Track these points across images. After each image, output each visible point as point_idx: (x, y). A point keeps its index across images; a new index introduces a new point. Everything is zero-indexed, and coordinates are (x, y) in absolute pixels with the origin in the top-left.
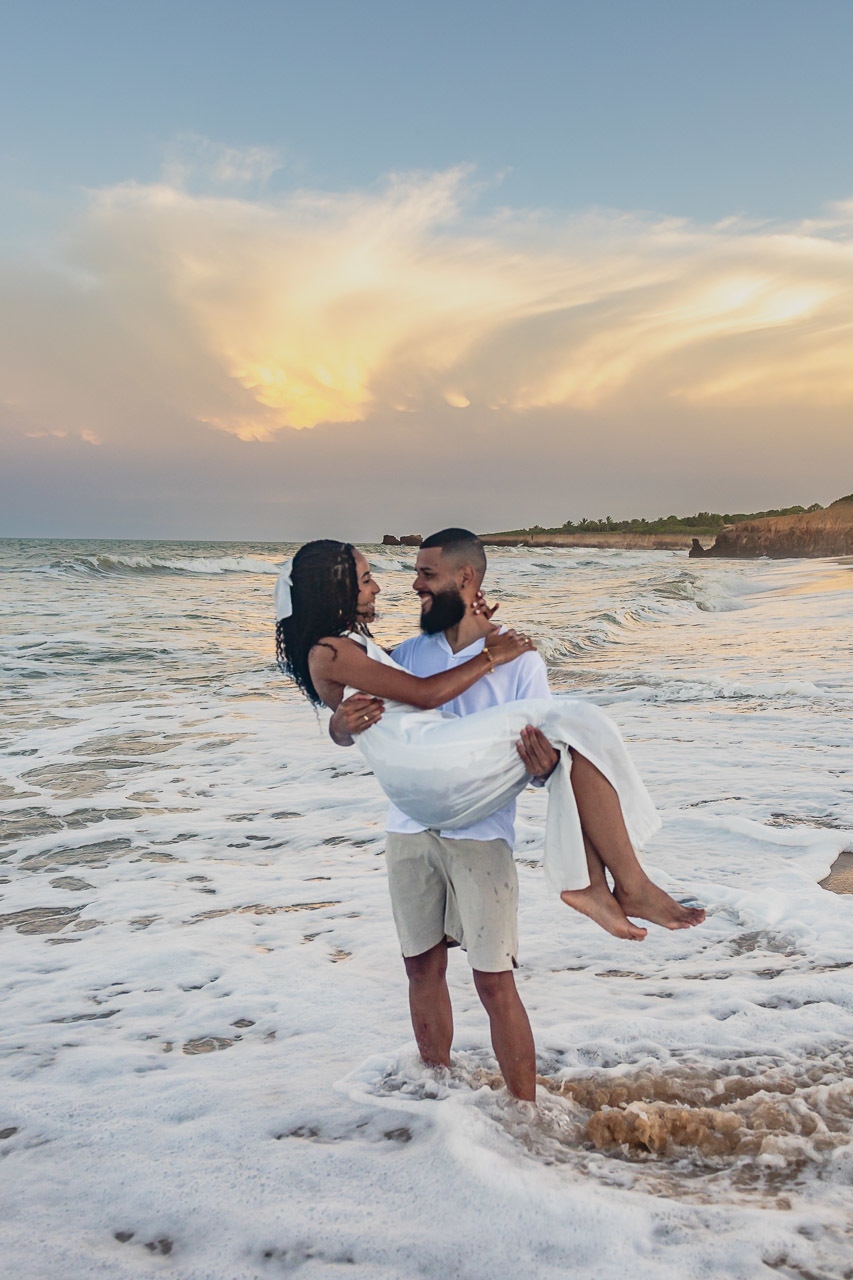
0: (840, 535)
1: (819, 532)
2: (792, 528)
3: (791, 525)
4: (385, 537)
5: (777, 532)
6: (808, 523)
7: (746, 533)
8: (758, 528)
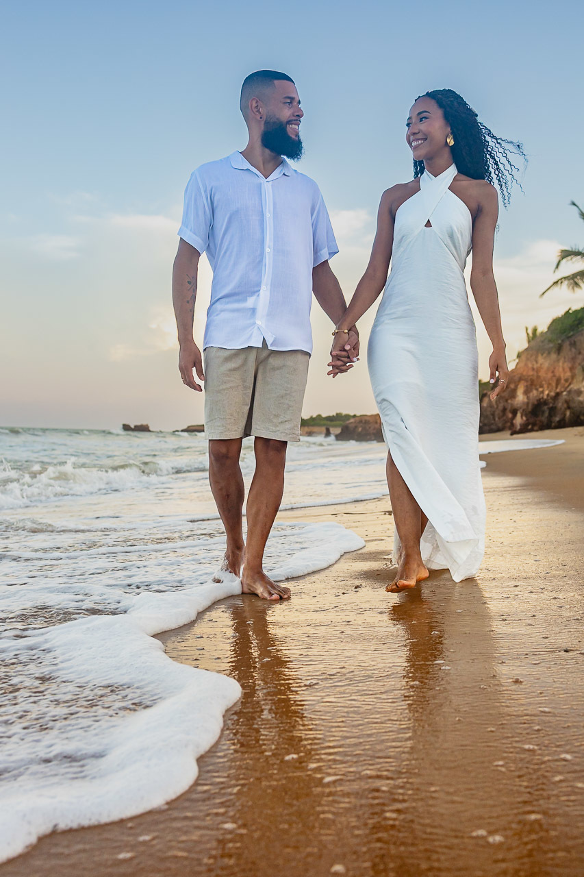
8: (369, 421)
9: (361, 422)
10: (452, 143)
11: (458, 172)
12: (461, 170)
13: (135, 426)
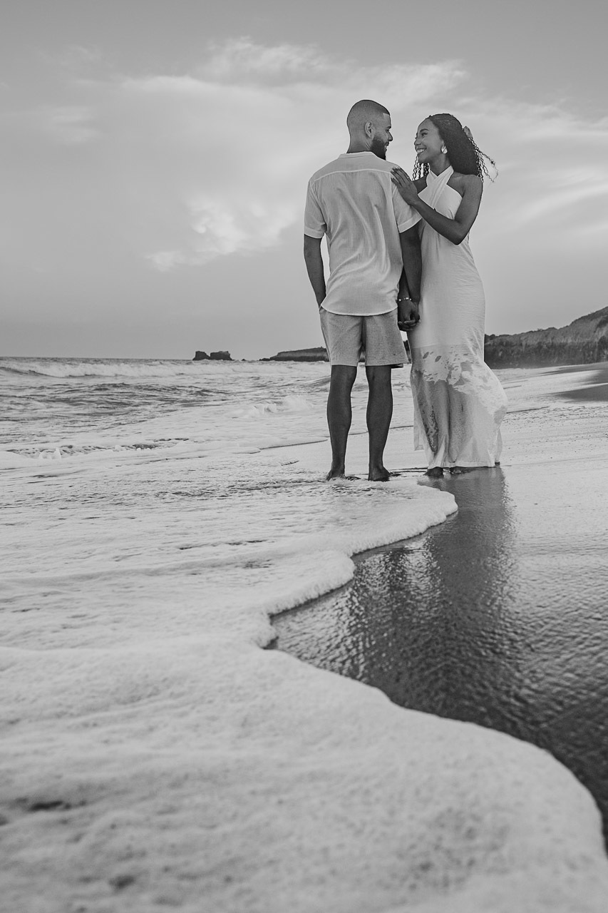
0: (579, 349)
1: (562, 346)
2: (539, 343)
3: (538, 341)
4: (197, 352)
5: (527, 346)
6: (552, 339)
7: (502, 347)
8: (511, 343)
9: (501, 344)
10: (446, 151)
11: (454, 171)
12: (455, 170)
13: (211, 354)
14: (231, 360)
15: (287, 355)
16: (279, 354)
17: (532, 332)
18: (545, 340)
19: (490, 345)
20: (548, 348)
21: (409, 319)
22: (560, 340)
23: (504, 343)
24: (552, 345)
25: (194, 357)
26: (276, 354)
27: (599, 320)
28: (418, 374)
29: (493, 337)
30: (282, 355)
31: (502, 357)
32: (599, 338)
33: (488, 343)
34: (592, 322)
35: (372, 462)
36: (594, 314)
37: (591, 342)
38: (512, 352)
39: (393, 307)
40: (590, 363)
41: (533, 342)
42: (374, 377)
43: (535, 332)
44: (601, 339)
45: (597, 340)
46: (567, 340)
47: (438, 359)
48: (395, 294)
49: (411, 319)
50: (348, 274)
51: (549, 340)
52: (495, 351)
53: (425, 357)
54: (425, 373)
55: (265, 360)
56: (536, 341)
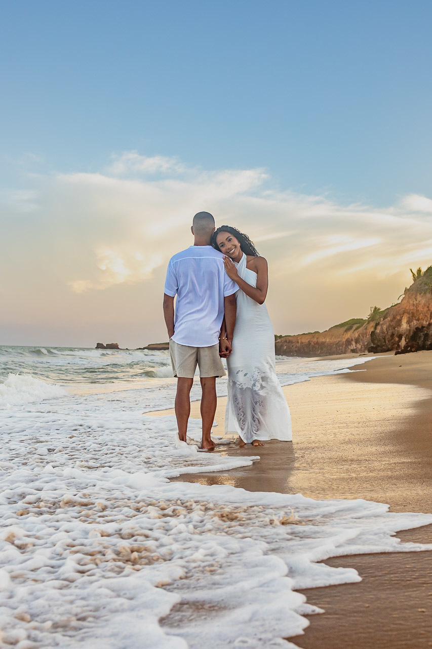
0: (333, 345)
1: (323, 343)
3: (309, 340)
4: (97, 344)
5: (302, 343)
6: (317, 339)
7: (286, 343)
8: (292, 341)
9: (286, 341)
14: (119, 349)
15: (154, 346)
16: (149, 345)
17: (304, 334)
18: (312, 340)
19: (279, 342)
20: (315, 344)
21: (226, 351)
22: (322, 340)
23: (288, 341)
24: (317, 343)
25: (96, 346)
26: (147, 346)
27: (346, 328)
28: (233, 383)
29: (281, 337)
30: (151, 346)
31: (286, 349)
32: (346, 338)
33: (278, 341)
34: (341, 329)
35: (204, 436)
36: (342, 324)
37: (341, 341)
38: (293, 346)
39: (217, 342)
40: (340, 354)
41: (305, 340)
42: (205, 384)
43: (307, 334)
44: (347, 340)
45: (344, 340)
46: (326, 340)
47: (245, 375)
48: (218, 334)
49: (227, 351)
50: (190, 321)
51: (315, 340)
52: (282, 346)
53: (237, 373)
54: (238, 383)
55: (140, 349)
56: (307, 339)
